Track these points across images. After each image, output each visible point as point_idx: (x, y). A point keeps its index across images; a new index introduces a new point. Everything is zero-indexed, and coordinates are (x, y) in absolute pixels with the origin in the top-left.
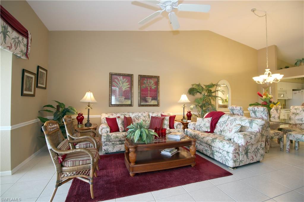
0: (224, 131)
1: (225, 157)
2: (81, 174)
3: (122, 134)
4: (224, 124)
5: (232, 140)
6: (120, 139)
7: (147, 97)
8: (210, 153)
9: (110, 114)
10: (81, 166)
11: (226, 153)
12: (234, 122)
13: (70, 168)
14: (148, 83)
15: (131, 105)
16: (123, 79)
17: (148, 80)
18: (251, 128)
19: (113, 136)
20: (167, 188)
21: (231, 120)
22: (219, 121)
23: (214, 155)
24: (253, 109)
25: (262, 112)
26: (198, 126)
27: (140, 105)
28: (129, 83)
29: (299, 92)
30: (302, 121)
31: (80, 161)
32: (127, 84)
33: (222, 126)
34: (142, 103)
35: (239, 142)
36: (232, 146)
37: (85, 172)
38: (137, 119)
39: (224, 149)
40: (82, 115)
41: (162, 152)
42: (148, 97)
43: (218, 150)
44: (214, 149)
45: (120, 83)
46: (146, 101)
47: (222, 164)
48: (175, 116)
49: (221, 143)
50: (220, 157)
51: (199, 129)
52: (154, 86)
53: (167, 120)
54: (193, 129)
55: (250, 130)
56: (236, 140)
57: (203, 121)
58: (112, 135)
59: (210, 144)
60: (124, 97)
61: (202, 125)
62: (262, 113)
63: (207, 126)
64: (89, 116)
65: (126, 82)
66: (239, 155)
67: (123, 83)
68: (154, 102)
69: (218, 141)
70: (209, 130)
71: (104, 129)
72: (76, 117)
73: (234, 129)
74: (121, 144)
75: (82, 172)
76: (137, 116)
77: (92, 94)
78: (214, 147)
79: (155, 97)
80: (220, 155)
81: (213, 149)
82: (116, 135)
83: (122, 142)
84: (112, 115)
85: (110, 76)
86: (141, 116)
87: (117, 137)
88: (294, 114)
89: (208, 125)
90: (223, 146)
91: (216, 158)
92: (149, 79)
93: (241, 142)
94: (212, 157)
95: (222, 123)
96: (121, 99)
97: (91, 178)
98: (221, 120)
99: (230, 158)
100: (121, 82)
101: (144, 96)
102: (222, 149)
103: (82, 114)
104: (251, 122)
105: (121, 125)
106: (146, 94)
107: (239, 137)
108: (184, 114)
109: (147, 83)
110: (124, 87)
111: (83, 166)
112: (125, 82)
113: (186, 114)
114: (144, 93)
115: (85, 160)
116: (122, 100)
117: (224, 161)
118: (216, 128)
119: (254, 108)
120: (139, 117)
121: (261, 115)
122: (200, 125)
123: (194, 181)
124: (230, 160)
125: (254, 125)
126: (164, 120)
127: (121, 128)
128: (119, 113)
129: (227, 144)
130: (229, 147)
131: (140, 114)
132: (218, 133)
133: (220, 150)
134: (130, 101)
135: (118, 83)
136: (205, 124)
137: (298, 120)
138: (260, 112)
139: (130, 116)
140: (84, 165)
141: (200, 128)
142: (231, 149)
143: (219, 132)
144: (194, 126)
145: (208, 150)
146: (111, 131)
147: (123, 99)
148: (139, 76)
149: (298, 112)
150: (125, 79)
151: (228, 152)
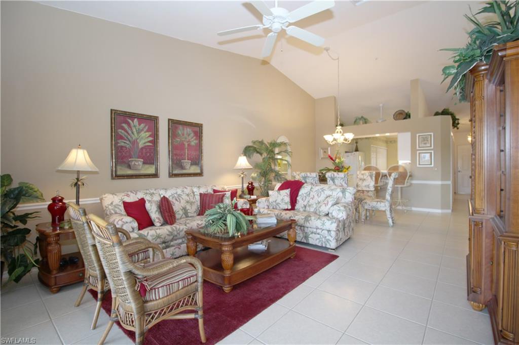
0: (309, 206)
1: (326, 237)
2: (182, 306)
3: (165, 230)
4: (307, 197)
5: (329, 215)
6: (165, 238)
7: (183, 160)
8: (302, 236)
9: (123, 194)
10: (182, 290)
11: (326, 232)
12: (322, 193)
13: (164, 299)
14: (185, 135)
15: (155, 175)
16: (139, 124)
17: (185, 129)
18: (345, 198)
19: (151, 236)
20: (290, 292)
21: (316, 191)
22: (300, 193)
23: (309, 239)
24: (332, 176)
25: (342, 178)
26: (274, 203)
27: (172, 175)
28: (150, 133)
29: (351, 155)
30: (369, 187)
31: (178, 282)
32: (148, 134)
33: (305, 200)
34: (175, 171)
35: (339, 216)
36: (335, 222)
37: (188, 301)
38: (176, 200)
39: (324, 227)
40: (61, 200)
41: (249, 247)
42: (185, 160)
43: (315, 230)
44: (308, 230)
45: (133, 133)
46: (182, 168)
47: (321, 247)
48: (237, 190)
49: (319, 220)
50: (318, 239)
51: (276, 207)
52: (195, 141)
53: (228, 198)
54: (266, 207)
55: (343, 200)
56: (335, 214)
57: (279, 195)
58: (149, 234)
59: (303, 225)
60: (142, 160)
61: (279, 201)
62: (342, 180)
63: (286, 201)
64: (80, 200)
65: (145, 130)
66: (339, 232)
67: (139, 132)
68: (195, 169)
69: (315, 219)
70: (290, 207)
71: (127, 224)
72: (47, 206)
73: (331, 201)
74: (166, 249)
75: (184, 301)
76: (175, 195)
77: (85, 152)
78: (307, 227)
79: (197, 160)
80: (318, 236)
81: (306, 231)
82: (156, 232)
83: (167, 244)
84: (128, 195)
85: (113, 116)
86: (182, 194)
87: (159, 237)
88: (361, 179)
89: (288, 199)
90: (323, 224)
91: (311, 241)
92: (187, 128)
93: (342, 216)
94: (305, 242)
95: (305, 195)
96: (137, 163)
97: (201, 306)
98: (302, 192)
99: (332, 237)
100: (134, 130)
101: (178, 157)
102: (321, 229)
103: (63, 198)
104: (343, 191)
105: (157, 213)
106: (182, 155)
107: (339, 210)
108: (243, 186)
109: (183, 135)
110: (141, 141)
111: (185, 289)
112: (142, 130)
113: (246, 187)
114: (178, 152)
115: (187, 278)
116: (139, 165)
117: (324, 242)
118: (298, 202)
119: (334, 175)
120: (179, 195)
121: (340, 183)
122: (276, 201)
123: (311, 274)
124: (332, 240)
125: (347, 194)
126: (224, 198)
127: (159, 219)
128: (140, 192)
129: (328, 220)
130: (331, 224)
131: (179, 191)
132: (301, 210)
133: (318, 230)
134: (154, 167)
135: (130, 132)
136: (283, 199)
137: (365, 186)
138: (340, 179)
139: (162, 196)
140: (187, 288)
141: (277, 205)
142: (333, 227)
143: (302, 208)
144: (267, 203)
145: (299, 234)
146: (141, 227)
147: (141, 163)
148: (169, 121)
149: (365, 177)
150: (142, 125)
151: (329, 231)
